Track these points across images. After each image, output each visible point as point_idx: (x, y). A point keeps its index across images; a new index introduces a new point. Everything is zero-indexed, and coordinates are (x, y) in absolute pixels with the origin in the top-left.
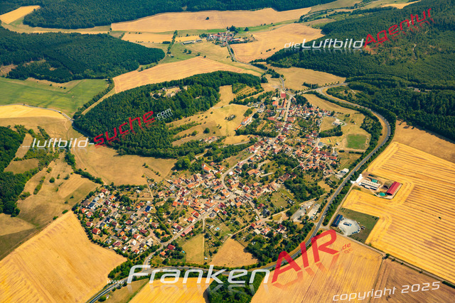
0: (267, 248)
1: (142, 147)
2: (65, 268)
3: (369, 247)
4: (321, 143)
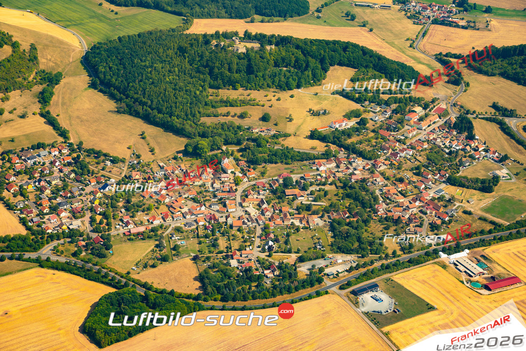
1: (153, 110)
3: (383, 336)
4: (441, 190)
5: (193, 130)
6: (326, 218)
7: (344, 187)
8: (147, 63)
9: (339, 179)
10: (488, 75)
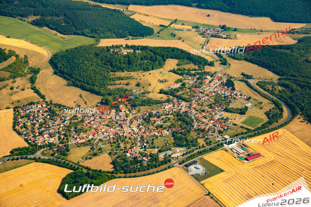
1: (85, 83)
3: (201, 186)
4: (222, 115)
5: (105, 92)
6: (170, 131)
7: (177, 116)
8: (81, 62)
9: (175, 112)
10: (239, 60)
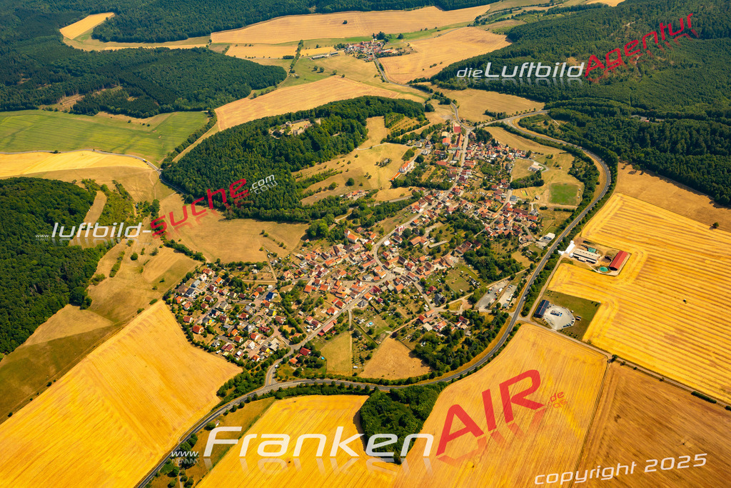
0: (443, 350)
1: (259, 208)
2: (156, 381)
3: (588, 346)
4: (513, 197)
5: (304, 214)
7: (448, 221)
9: (439, 215)
